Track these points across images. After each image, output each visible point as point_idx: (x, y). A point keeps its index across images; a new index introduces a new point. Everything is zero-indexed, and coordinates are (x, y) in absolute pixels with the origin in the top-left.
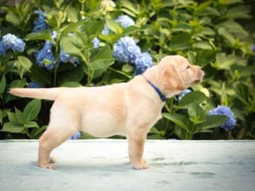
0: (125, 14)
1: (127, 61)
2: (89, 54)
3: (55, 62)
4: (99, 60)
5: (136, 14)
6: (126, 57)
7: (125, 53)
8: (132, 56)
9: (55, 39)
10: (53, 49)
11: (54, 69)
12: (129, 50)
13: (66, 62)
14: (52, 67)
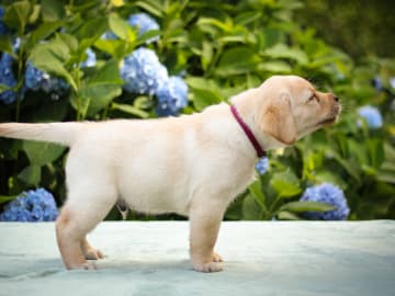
0: (143, 10)
1: (142, 92)
2: (81, 74)
3: (16, 90)
4: (98, 83)
5: (164, 13)
6: (141, 84)
7: (139, 76)
8: (151, 83)
9: (18, 51)
10: (14, 66)
11: (15, 102)
12: (146, 71)
13: (36, 89)
14: (12, 99)
